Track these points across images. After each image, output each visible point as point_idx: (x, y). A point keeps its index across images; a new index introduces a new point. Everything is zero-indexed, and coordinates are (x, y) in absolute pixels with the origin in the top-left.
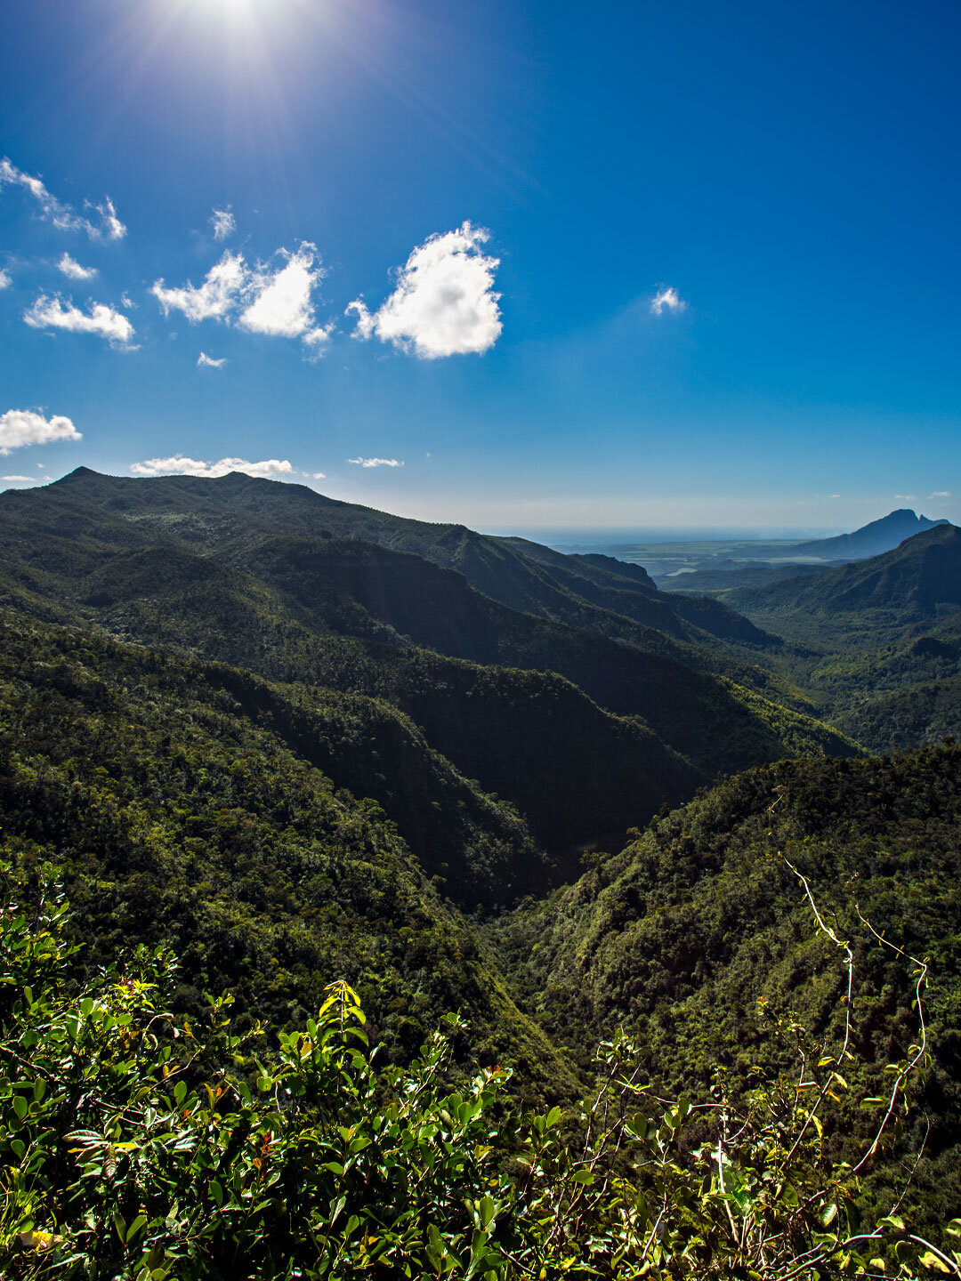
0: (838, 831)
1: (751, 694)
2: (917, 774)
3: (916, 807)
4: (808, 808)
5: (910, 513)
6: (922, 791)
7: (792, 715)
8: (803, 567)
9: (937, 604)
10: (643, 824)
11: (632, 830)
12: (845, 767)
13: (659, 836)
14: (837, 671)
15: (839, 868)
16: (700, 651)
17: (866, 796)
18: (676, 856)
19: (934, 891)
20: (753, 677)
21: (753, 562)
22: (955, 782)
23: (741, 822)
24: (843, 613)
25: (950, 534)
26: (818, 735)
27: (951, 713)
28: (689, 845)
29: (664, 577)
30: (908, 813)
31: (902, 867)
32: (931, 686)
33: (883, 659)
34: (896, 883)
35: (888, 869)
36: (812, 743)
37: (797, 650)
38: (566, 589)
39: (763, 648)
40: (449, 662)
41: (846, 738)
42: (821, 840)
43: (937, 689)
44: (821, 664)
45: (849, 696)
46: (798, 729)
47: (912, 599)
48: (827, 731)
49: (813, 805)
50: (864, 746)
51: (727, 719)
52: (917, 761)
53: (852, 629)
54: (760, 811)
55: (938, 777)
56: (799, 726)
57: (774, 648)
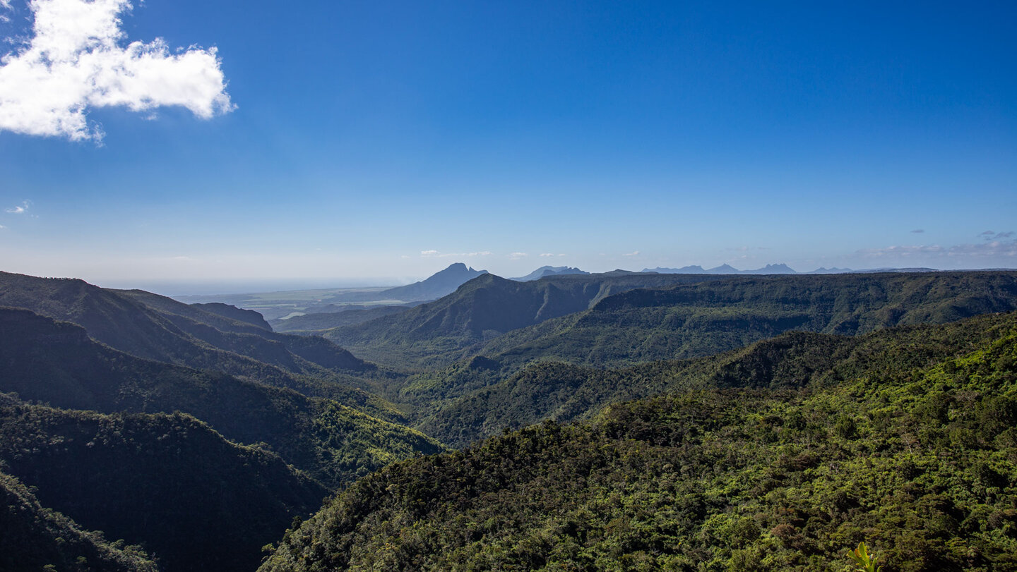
0: (438, 513)
1: (356, 412)
2: (489, 460)
3: (490, 483)
4: (415, 499)
5: (463, 265)
6: (493, 471)
7: (388, 426)
8: (389, 308)
9: (483, 331)
10: (277, 538)
11: (266, 547)
12: (439, 462)
13: (292, 547)
14: (418, 387)
15: (442, 543)
16: (312, 381)
17: (456, 481)
18: (309, 562)
19: (509, 545)
20: (356, 398)
21: (351, 306)
22: (514, 461)
23: (362, 520)
24: (420, 342)
25: (490, 280)
26: (408, 439)
27: (498, 411)
28: (320, 550)
29: (277, 321)
30: (485, 490)
31: (486, 531)
32: (485, 392)
33: (450, 374)
34: (482, 544)
35: (476, 536)
36: (405, 445)
37: (387, 373)
38: (190, 335)
39: (362, 374)
40: (67, 415)
41: (429, 438)
42: (427, 523)
43: (488, 393)
44: (406, 383)
45: (428, 406)
46: (393, 436)
47: (467, 328)
48: (415, 435)
49: (418, 496)
50: (442, 443)
51: (338, 435)
52: (488, 448)
53: (427, 354)
54: (376, 508)
55: (503, 459)
56: (394, 433)
57: (370, 373)
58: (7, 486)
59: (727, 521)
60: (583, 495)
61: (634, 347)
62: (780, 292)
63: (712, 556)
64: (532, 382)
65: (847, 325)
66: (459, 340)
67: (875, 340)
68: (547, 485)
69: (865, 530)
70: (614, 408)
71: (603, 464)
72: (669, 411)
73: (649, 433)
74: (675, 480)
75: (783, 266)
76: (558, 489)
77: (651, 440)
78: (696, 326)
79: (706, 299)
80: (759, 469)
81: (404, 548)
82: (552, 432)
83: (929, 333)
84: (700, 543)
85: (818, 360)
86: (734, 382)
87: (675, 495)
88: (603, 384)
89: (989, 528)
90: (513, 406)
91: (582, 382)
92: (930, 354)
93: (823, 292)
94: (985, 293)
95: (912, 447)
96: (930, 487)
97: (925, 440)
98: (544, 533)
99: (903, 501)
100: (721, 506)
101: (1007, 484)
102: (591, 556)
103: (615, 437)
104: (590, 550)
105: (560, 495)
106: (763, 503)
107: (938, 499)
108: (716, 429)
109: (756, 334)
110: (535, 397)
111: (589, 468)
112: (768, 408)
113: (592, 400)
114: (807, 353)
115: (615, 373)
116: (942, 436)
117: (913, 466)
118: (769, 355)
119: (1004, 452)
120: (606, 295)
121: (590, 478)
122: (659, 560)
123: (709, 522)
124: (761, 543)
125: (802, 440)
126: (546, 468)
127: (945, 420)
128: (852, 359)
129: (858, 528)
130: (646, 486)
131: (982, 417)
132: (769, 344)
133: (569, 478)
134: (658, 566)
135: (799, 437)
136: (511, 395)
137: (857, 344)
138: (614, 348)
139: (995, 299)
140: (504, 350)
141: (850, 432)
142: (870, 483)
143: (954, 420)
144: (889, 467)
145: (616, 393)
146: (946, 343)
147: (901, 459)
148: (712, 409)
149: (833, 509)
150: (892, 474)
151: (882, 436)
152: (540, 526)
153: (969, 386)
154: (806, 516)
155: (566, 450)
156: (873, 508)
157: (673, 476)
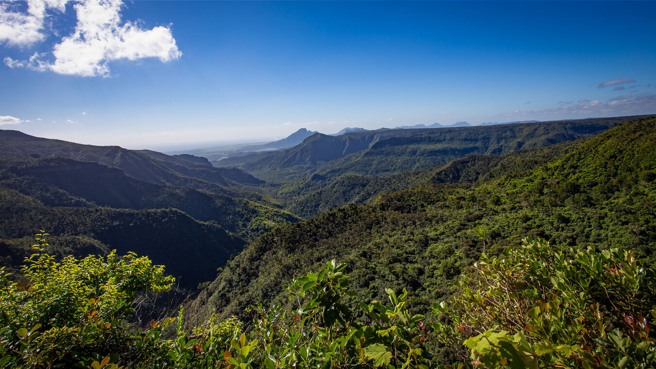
0: (300, 250)
1: (257, 204)
2: (323, 223)
3: (324, 235)
4: (288, 244)
5: (305, 129)
6: (325, 229)
7: (273, 210)
8: (270, 152)
9: (317, 162)
10: (224, 264)
11: (219, 269)
12: (299, 226)
13: (231, 269)
14: (286, 190)
15: (302, 263)
16: (234, 190)
17: (307, 234)
18: (240, 275)
20: (256, 197)
21: (251, 152)
22: (335, 223)
23: (263, 255)
24: (286, 168)
25: (319, 136)
26: (283, 215)
27: (326, 200)
28: (244, 269)
29: (215, 161)
30: (322, 238)
32: (319, 191)
33: (302, 184)
35: (319, 260)
36: (282, 219)
37: (271, 184)
38: (173, 170)
39: (258, 185)
40: (119, 212)
41: (293, 214)
42: (294, 254)
43: (321, 192)
44: (280, 189)
45: (291, 199)
46: (276, 215)
47: (309, 161)
48: (286, 213)
49: (290, 242)
50: (299, 216)
51: (249, 216)
52: (322, 218)
53: (290, 174)
54: (270, 249)
55: (330, 223)
56: (276, 213)
57: (262, 185)
58: (96, 245)
59: (439, 247)
60: (369, 238)
61: (392, 166)
62: (463, 136)
63: (431, 263)
64: (342, 185)
65: (496, 150)
66: (305, 166)
67: (510, 157)
68: (352, 234)
69: (504, 247)
70: (383, 196)
71: (378, 223)
72: (410, 196)
73: (401, 207)
74: (414, 229)
75: (465, 123)
76: (357, 236)
77: (402, 211)
78: (422, 154)
79: (427, 140)
80: (454, 222)
81: (284, 266)
82: (353, 209)
83: (535, 153)
84: (426, 258)
85: (482, 168)
86: (442, 181)
87: (414, 236)
88: (377, 185)
89: (560, 243)
90: (334, 198)
91: (367, 184)
92: (536, 163)
93: (485, 135)
94: (563, 131)
95: (526, 207)
96: (534, 225)
97: (532, 204)
98: (351, 257)
99: (522, 233)
100: (436, 240)
101: (569, 222)
102: (374, 266)
103: (384, 210)
104: (373, 264)
105: (358, 239)
106: (456, 237)
107: (538, 231)
108: (433, 204)
109: (452, 157)
110: (344, 193)
111: (372, 225)
112: (458, 192)
113: (372, 193)
114: (477, 165)
115: (383, 179)
116: (540, 201)
117: (527, 216)
118: (458, 167)
119: (569, 207)
120: (377, 141)
121: (372, 230)
122: (407, 266)
123: (430, 247)
124: (455, 256)
125: (474, 207)
126: (351, 226)
127: (542, 194)
128: (498, 167)
129: (500, 247)
130: (400, 232)
131: (559, 191)
132: (458, 162)
133: (362, 230)
134: (406, 269)
135: (473, 205)
136: (332, 192)
137: (501, 160)
138: (382, 167)
139: (567, 134)
140: (328, 171)
141: (497, 202)
142: (506, 225)
143: (546, 193)
144: (515, 217)
145: (384, 189)
146: (544, 157)
147: (521, 213)
148: (431, 194)
149: (489, 238)
150: (517, 220)
151: (512, 203)
152: (349, 254)
153: (554, 177)
154: (476, 242)
155: (360, 217)
156: (508, 237)
157: (413, 227)
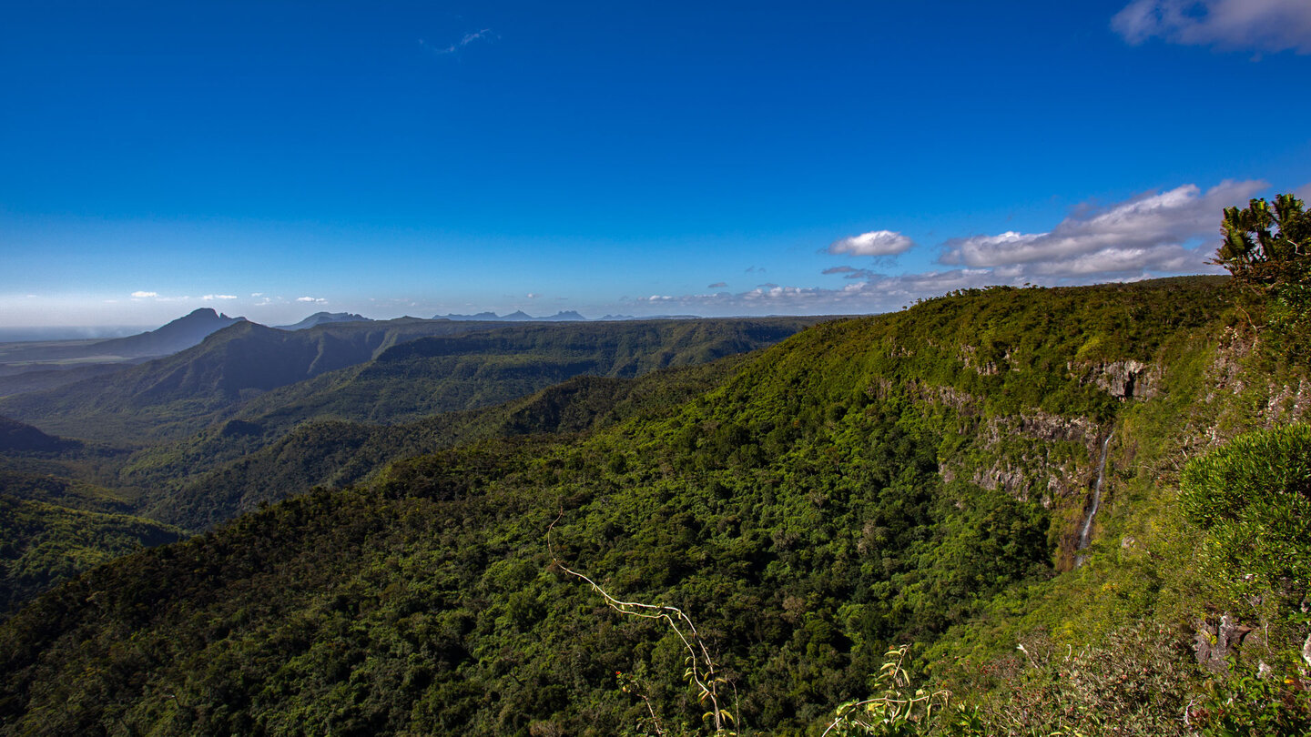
0: (167, 617)
1: (46, 506)
2: (239, 540)
3: (241, 569)
4: (133, 605)
5: (211, 310)
6: (245, 554)
7: (101, 518)
8: (101, 367)
9: (240, 391)
12: (168, 554)
14: (148, 463)
15: (173, 651)
17: (193, 574)
19: (264, 635)
20: (47, 488)
21: (36, 365)
22: (271, 538)
23: (49, 646)
24: (151, 408)
25: (247, 330)
26: (134, 530)
27: (261, 481)
30: (234, 577)
31: (234, 626)
32: (242, 461)
33: (195, 445)
34: (230, 641)
35: (222, 633)
36: (129, 539)
37: (99, 451)
39: (58, 455)
41: (164, 525)
42: (150, 631)
43: (247, 463)
44: (129, 460)
45: (163, 486)
46: (109, 530)
47: (218, 388)
48: (143, 524)
49: (137, 601)
50: (184, 529)
51: (15, 541)
52: (237, 529)
53: (160, 422)
54: (73, 626)
55: (257, 538)
56: (111, 526)
57: (71, 453)
59: (509, 565)
60: (356, 565)
61: (423, 400)
62: (569, 339)
63: (491, 604)
64: (303, 446)
65: (628, 369)
66: (207, 402)
67: (649, 381)
68: (313, 560)
69: (626, 553)
70: (395, 467)
71: (380, 528)
72: (454, 464)
73: (432, 489)
74: (457, 534)
75: (574, 313)
76: (327, 562)
77: (434, 496)
78: (488, 375)
79: (498, 346)
80: (539, 512)
81: (117, 667)
82: (321, 500)
83: (690, 373)
84: (481, 593)
85: (600, 403)
86: (523, 429)
87: (456, 550)
88: (388, 440)
89: (718, 534)
90: (280, 475)
91: (363, 441)
92: (689, 392)
93: (608, 338)
94: (733, 337)
95: (668, 474)
96: (679, 507)
97: (677, 467)
98: (309, 615)
99: (658, 522)
100: (502, 553)
101: (731, 496)
102: (364, 628)
103: (394, 497)
104: (363, 622)
105: (329, 569)
106: (541, 544)
107: (683, 517)
108: (501, 478)
109: (547, 380)
110: (307, 462)
111: (364, 534)
112: (551, 452)
113: (375, 460)
114: (591, 397)
115: (401, 428)
116: (690, 462)
117: (667, 491)
118: (557, 400)
119: (731, 470)
120: (392, 344)
121: (365, 545)
122: (438, 618)
123: (490, 570)
124: (537, 582)
125: (579, 479)
126: (313, 541)
127: (693, 447)
128: (629, 400)
129: (620, 553)
130: (427, 544)
131: (719, 441)
132: (557, 390)
133: (340, 548)
134: (437, 624)
135: (577, 476)
136: (277, 463)
137: (634, 386)
138: (401, 402)
139: (740, 342)
140: (268, 412)
141: (620, 467)
142: (633, 511)
143: (700, 448)
144: (649, 494)
145: (402, 449)
146: (702, 380)
147: (658, 487)
148: (497, 458)
149: (601, 539)
150: (651, 500)
151: (646, 468)
152: (305, 607)
153: (714, 417)
154: (576, 549)
155: (337, 518)
156: (634, 533)
157: (455, 530)
